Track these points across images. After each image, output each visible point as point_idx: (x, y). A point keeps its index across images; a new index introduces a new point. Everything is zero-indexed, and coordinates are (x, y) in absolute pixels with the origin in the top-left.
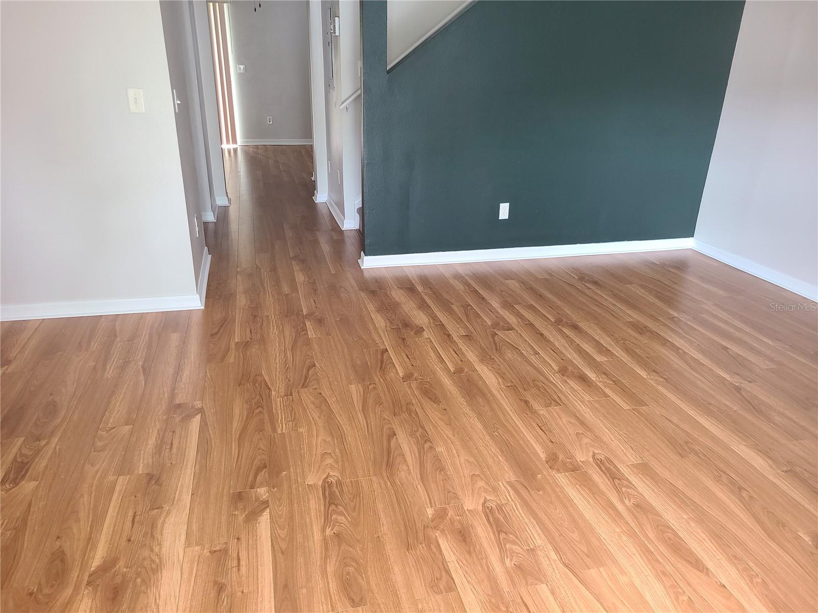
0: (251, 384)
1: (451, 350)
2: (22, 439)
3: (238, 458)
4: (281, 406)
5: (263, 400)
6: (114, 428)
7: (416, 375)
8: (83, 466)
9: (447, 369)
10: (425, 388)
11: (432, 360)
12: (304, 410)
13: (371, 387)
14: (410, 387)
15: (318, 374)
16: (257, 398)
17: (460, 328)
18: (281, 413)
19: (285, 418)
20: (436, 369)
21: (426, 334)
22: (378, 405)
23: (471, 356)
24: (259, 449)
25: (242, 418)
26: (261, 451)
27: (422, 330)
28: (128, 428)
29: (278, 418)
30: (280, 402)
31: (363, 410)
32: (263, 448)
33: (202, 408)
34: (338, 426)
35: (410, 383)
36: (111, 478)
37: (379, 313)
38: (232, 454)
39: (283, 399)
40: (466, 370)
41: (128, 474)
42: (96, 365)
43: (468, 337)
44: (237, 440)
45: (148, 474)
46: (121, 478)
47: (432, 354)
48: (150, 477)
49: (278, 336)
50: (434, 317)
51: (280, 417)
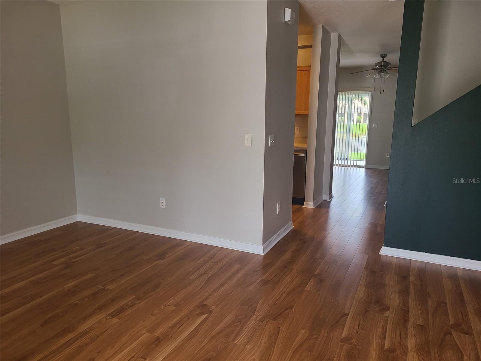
0: (248, 306)
1: (398, 332)
2: (134, 296)
3: (202, 348)
4: (251, 326)
5: (245, 319)
6: (169, 306)
7: (354, 340)
8: (140, 320)
9: (382, 345)
10: (353, 353)
11: (376, 334)
12: (261, 334)
13: (315, 336)
14: (342, 347)
15: (289, 315)
16: (242, 317)
17: (421, 319)
18: (247, 331)
19: (246, 334)
20: (373, 342)
21: (387, 314)
22: (308, 351)
23: (412, 343)
24: (216, 348)
25: (225, 325)
26: (216, 349)
27: (388, 309)
28: (174, 308)
29: (242, 333)
30: (253, 323)
31: (295, 350)
32: (219, 348)
33: (212, 311)
34: (271, 353)
35: (344, 345)
36: (143, 332)
37: (365, 288)
38: (200, 345)
39: (256, 322)
40: (398, 352)
41: (151, 333)
42: (192, 270)
43: (422, 328)
44: (210, 338)
45: (158, 337)
46: (147, 333)
47: (380, 330)
48: (158, 338)
49: (288, 283)
50: (405, 303)
51: (244, 333)
